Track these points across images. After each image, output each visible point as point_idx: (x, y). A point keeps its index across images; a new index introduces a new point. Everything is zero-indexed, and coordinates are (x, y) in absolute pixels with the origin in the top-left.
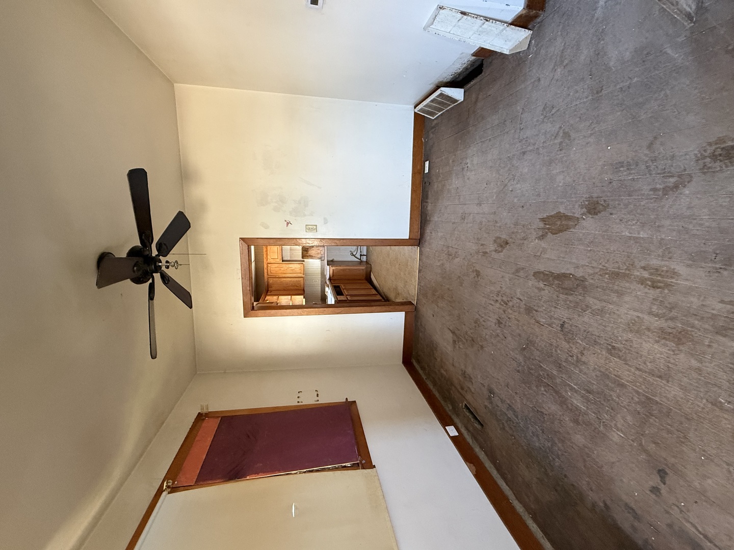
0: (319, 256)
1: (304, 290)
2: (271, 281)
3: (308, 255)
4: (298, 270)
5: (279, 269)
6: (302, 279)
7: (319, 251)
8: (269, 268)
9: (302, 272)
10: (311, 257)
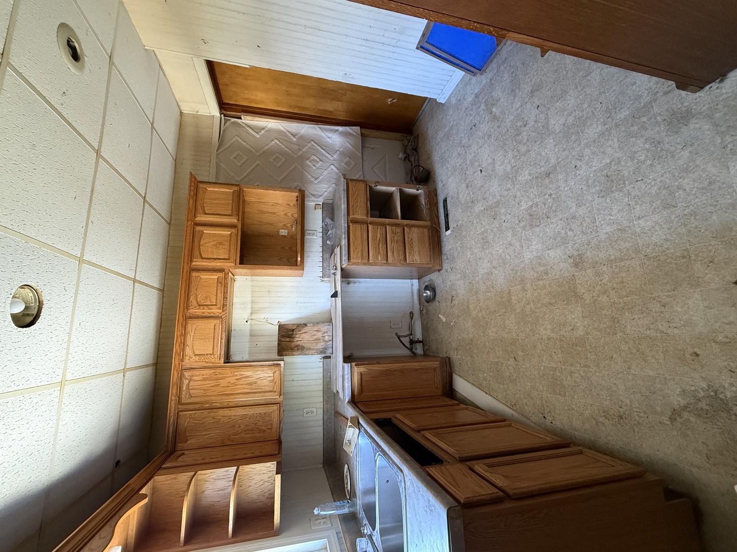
0: (321, 345)
1: (279, 442)
2: (187, 419)
3: (293, 345)
4: (265, 382)
5: (213, 383)
6: (275, 407)
7: (319, 335)
8: (186, 382)
9: (277, 388)
10: (301, 349)
